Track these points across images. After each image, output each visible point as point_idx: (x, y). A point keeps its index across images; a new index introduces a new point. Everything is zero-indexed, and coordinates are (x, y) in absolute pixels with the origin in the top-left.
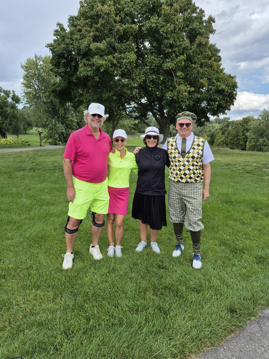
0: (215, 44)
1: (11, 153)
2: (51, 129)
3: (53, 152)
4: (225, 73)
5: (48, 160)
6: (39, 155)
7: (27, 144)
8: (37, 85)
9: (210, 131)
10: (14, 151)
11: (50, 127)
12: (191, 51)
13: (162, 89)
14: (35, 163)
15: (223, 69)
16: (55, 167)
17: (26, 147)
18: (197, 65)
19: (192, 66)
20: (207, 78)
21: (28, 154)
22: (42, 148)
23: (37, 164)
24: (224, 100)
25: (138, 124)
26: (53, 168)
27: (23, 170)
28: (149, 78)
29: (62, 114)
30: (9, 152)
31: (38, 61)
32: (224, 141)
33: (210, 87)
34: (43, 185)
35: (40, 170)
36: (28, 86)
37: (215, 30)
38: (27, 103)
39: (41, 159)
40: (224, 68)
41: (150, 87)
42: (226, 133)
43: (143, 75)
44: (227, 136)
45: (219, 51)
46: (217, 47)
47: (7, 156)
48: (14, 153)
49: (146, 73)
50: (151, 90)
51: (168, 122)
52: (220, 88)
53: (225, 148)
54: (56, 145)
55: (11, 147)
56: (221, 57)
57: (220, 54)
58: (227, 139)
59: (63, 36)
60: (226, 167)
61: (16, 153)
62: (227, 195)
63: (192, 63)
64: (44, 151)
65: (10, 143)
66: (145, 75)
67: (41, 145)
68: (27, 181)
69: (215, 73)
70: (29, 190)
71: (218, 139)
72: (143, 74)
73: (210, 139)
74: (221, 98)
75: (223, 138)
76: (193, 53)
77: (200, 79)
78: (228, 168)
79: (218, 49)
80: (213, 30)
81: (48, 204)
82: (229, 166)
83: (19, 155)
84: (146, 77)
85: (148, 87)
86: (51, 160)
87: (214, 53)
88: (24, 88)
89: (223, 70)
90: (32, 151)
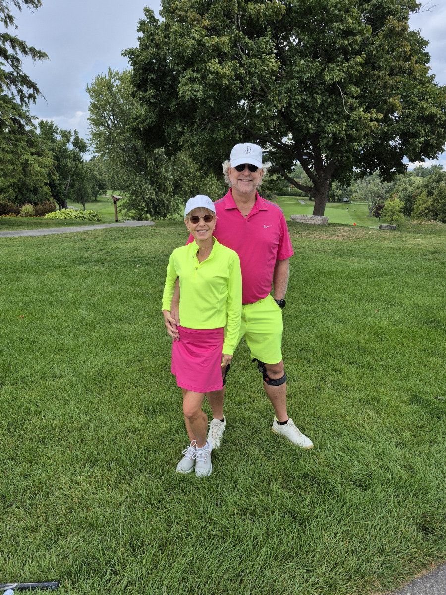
0: (418, 31)
1: (70, 233)
2: (134, 193)
3: (134, 232)
4: (436, 85)
5: (125, 246)
6: (113, 237)
7: (96, 218)
8: (111, 120)
9: (405, 190)
10: (75, 231)
11: (133, 190)
12: (374, 46)
13: (319, 118)
14: (104, 252)
15: (432, 77)
16: (135, 257)
17: (93, 224)
18: (383, 72)
19: (374, 75)
20: (402, 95)
21: (96, 236)
22: (119, 226)
23: (108, 252)
24: (434, 134)
25: (276, 181)
26: (131, 260)
27: (85, 263)
28: (295, 99)
29: (151, 167)
30: (67, 232)
31: (113, 80)
32: (431, 208)
33: (407, 110)
34: (116, 288)
35: (112, 263)
36: (97, 122)
37: (420, 5)
38: (97, 152)
39: (114, 245)
40: (435, 75)
41: (296, 116)
42: (436, 192)
43: (286, 95)
44: (436, 199)
45: (426, 43)
46: (422, 36)
47: (64, 239)
48: (75, 234)
49: (291, 91)
50: (299, 121)
51: (329, 176)
52: (427, 113)
53: (431, 222)
54: (141, 219)
55: (71, 223)
56: (430, 54)
57: (427, 50)
58: (436, 205)
59: (151, 34)
60: (431, 257)
61: (78, 234)
62: (429, 308)
63: (374, 69)
64: (122, 229)
65: (70, 217)
66: (289, 94)
67: (117, 221)
68: (89, 281)
69: (416, 85)
70: (92, 296)
71: (420, 204)
72: (285, 93)
73: (405, 204)
74: (427, 130)
75: (429, 203)
76: (377, 51)
77: (389, 98)
78: (435, 259)
79: (425, 39)
80: (416, 4)
81: (121, 320)
82: (437, 255)
83: (82, 237)
84: (290, 98)
85: (293, 116)
86: (129, 246)
87: (417, 47)
88: (92, 125)
89: (432, 79)
90: (102, 230)
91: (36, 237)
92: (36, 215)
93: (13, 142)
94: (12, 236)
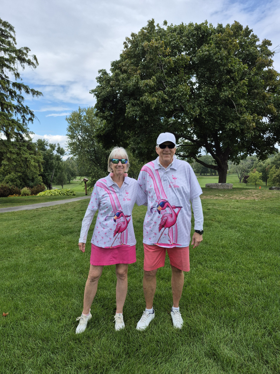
1: (55, 206)
7: (72, 194)
8: (80, 135)
10: (59, 204)
12: (251, 75)
17: (71, 198)
18: (260, 90)
20: (273, 103)
21: (74, 207)
28: (204, 110)
30: (53, 205)
31: (81, 113)
36: (72, 137)
37: (273, 52)
38: (71, 154)
41: (205, 120)
47: (51, 211)
48: (59, 207)
49: (200, 106)
50: (208, 123)
51: (227, 158)
55: (56, 198)
59: (108, 80)
61: (61, 206)
65: (55, 194)
67: (86, 194)
71: (272, 174)
73: (262, 174)
76: (254, 78)
80: (271, 52)
83: (64, 208)
85: (203, 120)
90: (78, 202)
91: (30, 211)
92: (32, 194)
93: (17, 147)
94: (13, 211)
